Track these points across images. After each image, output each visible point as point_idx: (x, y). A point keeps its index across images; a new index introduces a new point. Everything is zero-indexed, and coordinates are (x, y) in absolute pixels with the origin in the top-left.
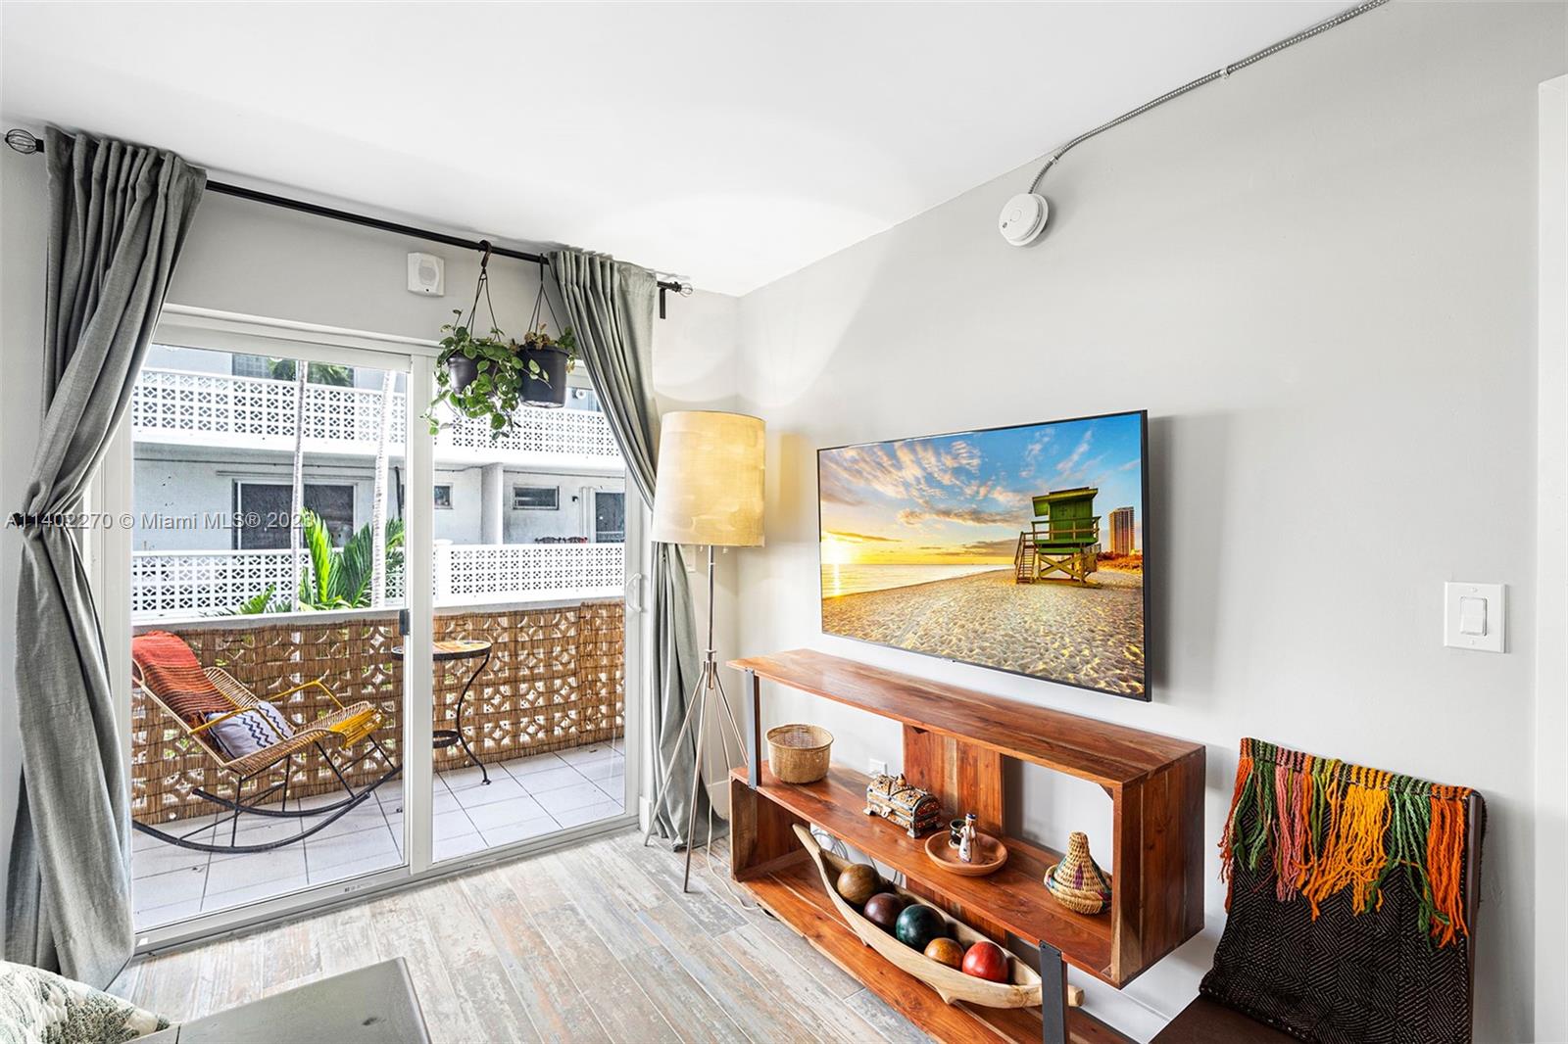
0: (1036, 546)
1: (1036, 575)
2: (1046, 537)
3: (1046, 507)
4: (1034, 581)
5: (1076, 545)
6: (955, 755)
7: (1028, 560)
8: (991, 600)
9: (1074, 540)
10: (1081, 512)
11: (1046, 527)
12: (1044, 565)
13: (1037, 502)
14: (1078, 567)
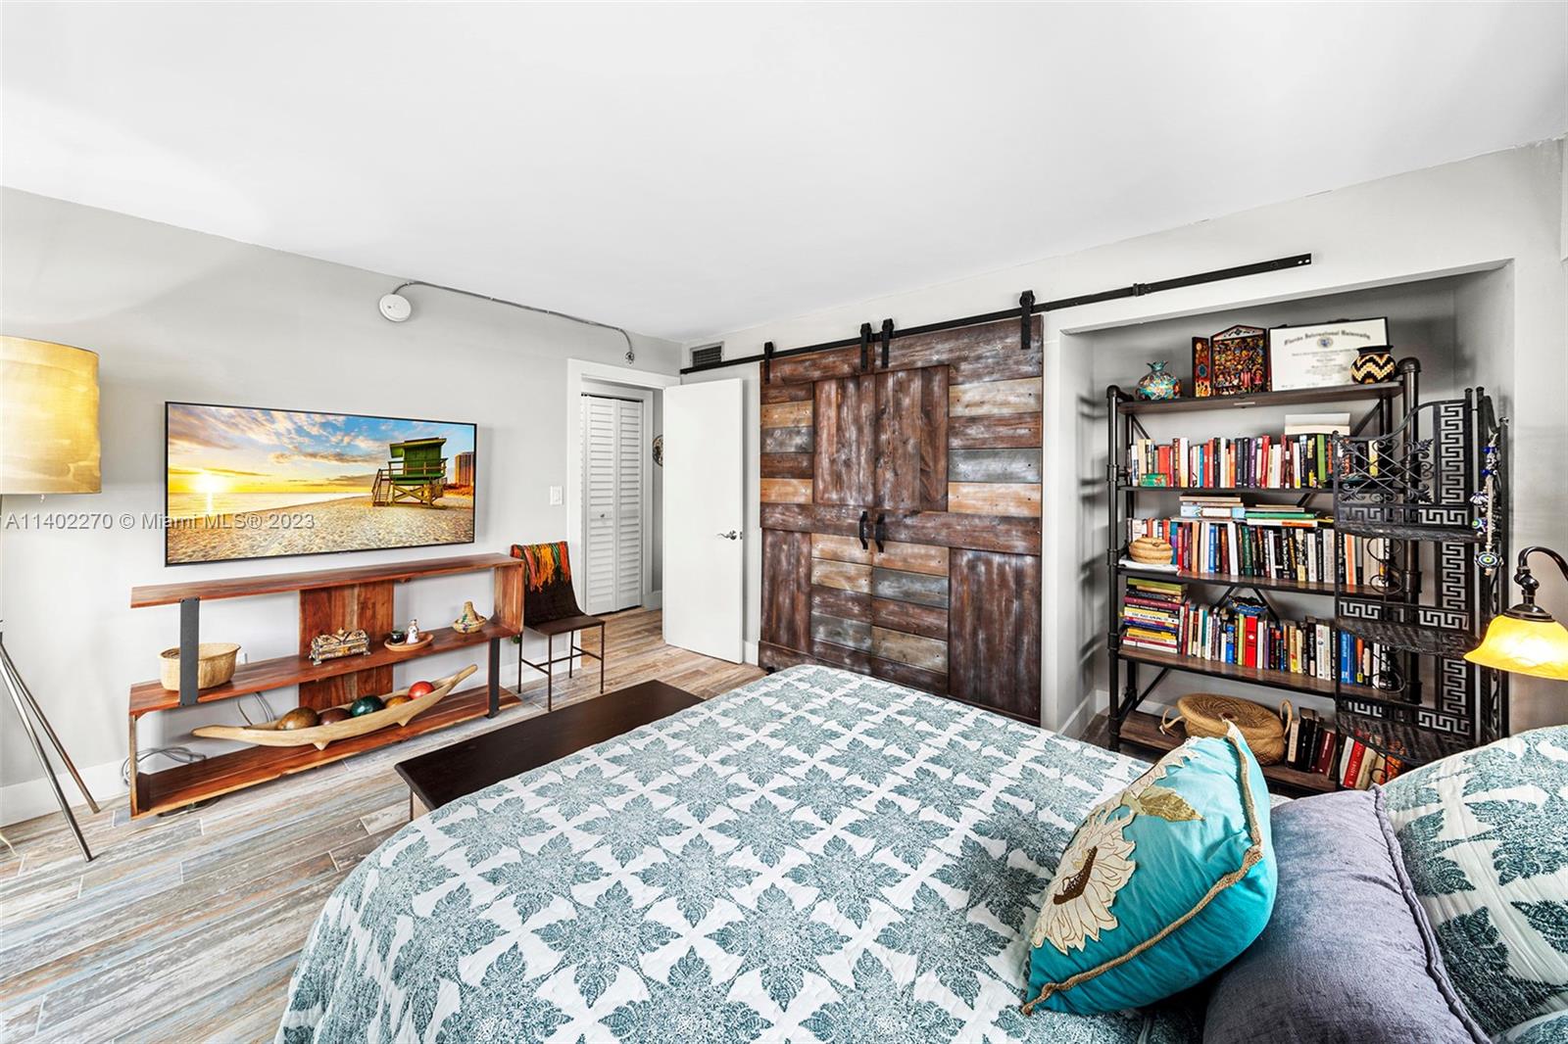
0: (391, 479)
1: (390, 500)
2: (401, 472)
3: (402, 451)
4: (388, 504)
5: (427, 479)
6: (356, 608)
7: (384, 490)
8: (351, 518)
9: (425, 475)
10: (431, 455)
11: (401, 466)
12: (398, 493)
13: (393, 448)
14: (426, 493)
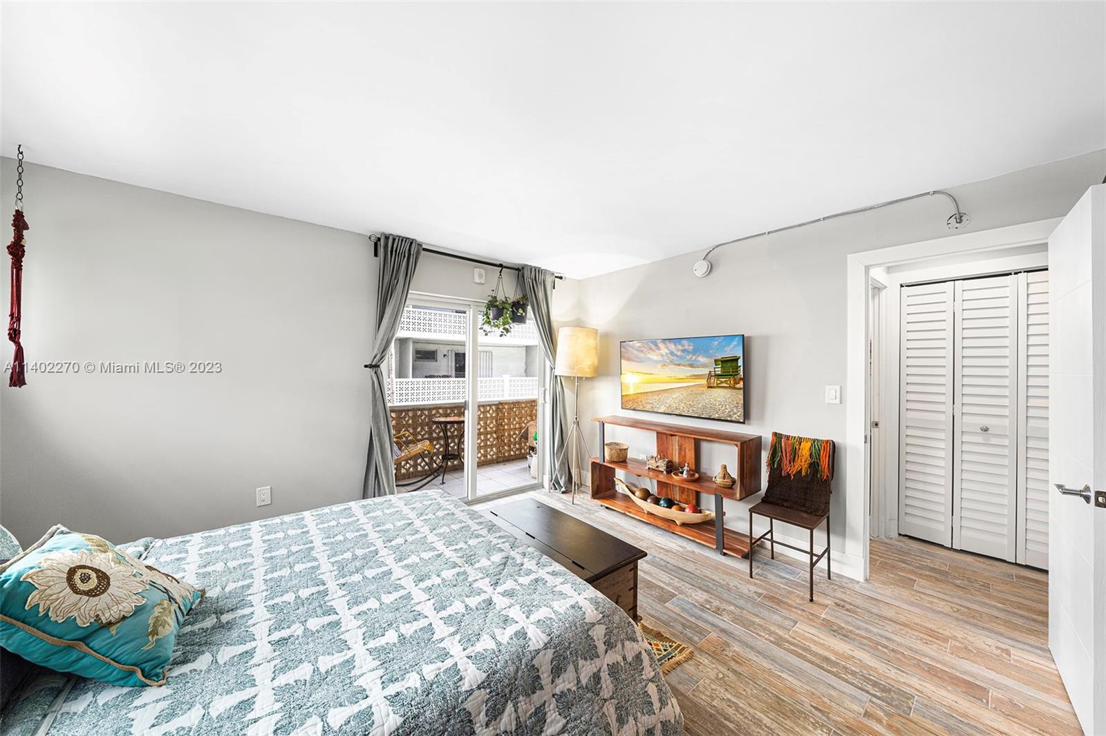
0: (715, 376)
1: (715, 385)
2: (720, 372)
3: (720, 362)
4: (715, 387)
5: (732, 375)
6: (677, 447)
7: (712, 381)
8: (697, 394)
9: (731, 373)
10: (734, 364)
11: (720, 369)
12: (719, 382)
13: (716, 361)
14: (732, 382)
